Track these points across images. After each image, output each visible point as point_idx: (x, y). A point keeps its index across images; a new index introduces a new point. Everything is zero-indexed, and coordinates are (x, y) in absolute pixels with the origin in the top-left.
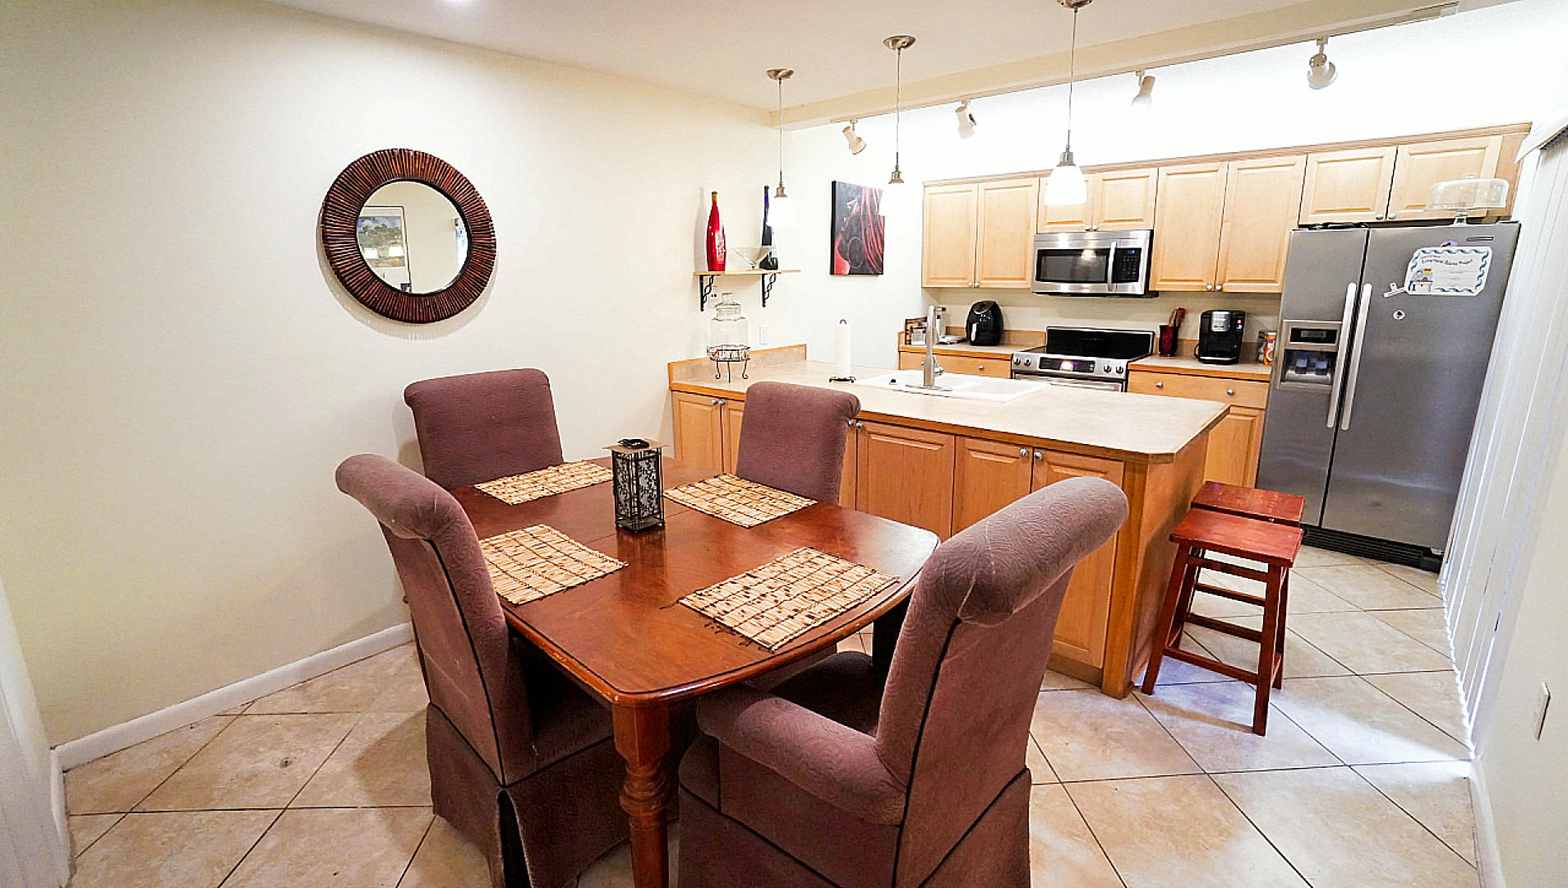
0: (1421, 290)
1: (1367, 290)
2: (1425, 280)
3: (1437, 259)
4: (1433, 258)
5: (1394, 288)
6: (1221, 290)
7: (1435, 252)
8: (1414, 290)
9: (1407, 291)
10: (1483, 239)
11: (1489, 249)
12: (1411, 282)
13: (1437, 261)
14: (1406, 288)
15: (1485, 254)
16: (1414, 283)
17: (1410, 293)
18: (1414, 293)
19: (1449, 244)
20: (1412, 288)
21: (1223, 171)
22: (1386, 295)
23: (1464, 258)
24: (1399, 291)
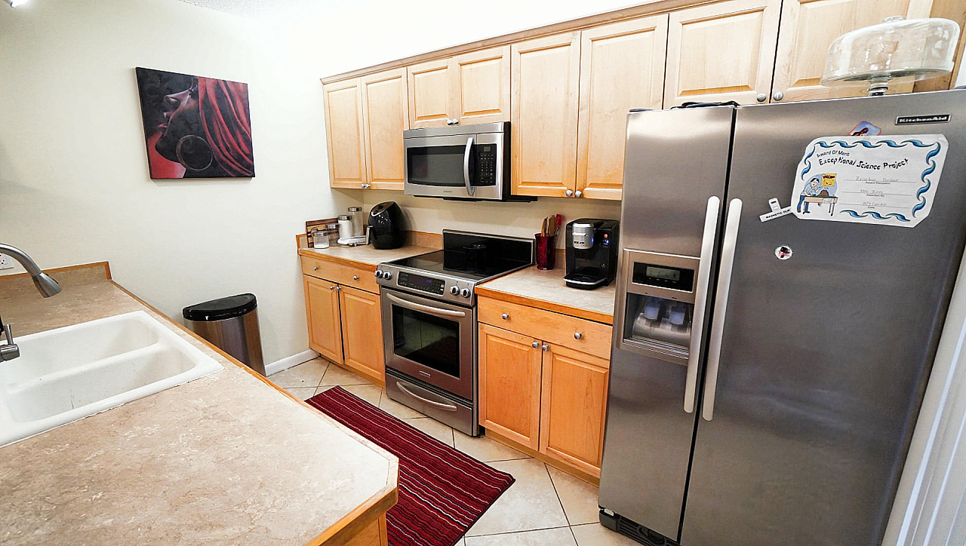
0: (818, 212)
1: (735, 207)
2: (825, 194)
3: (845, 158)
4: (838, 156)
5: (775, 206)
6: (582, 196)
7: (842, 145)
8: (806, 211)
9: (796, 213)
10: (927, 119)
11: (942, 139)
12: (802, 198)
13: (844, 162)
14: (793, 209)
15: (935, 147)
16: (806, 199)
17: (801, 216)
18: (806, 217)
19: (865, 131)
20: (803, 207)
21: (575, 44)
22: (763, 218)
23: (894, 156)
24: (783, 212)
